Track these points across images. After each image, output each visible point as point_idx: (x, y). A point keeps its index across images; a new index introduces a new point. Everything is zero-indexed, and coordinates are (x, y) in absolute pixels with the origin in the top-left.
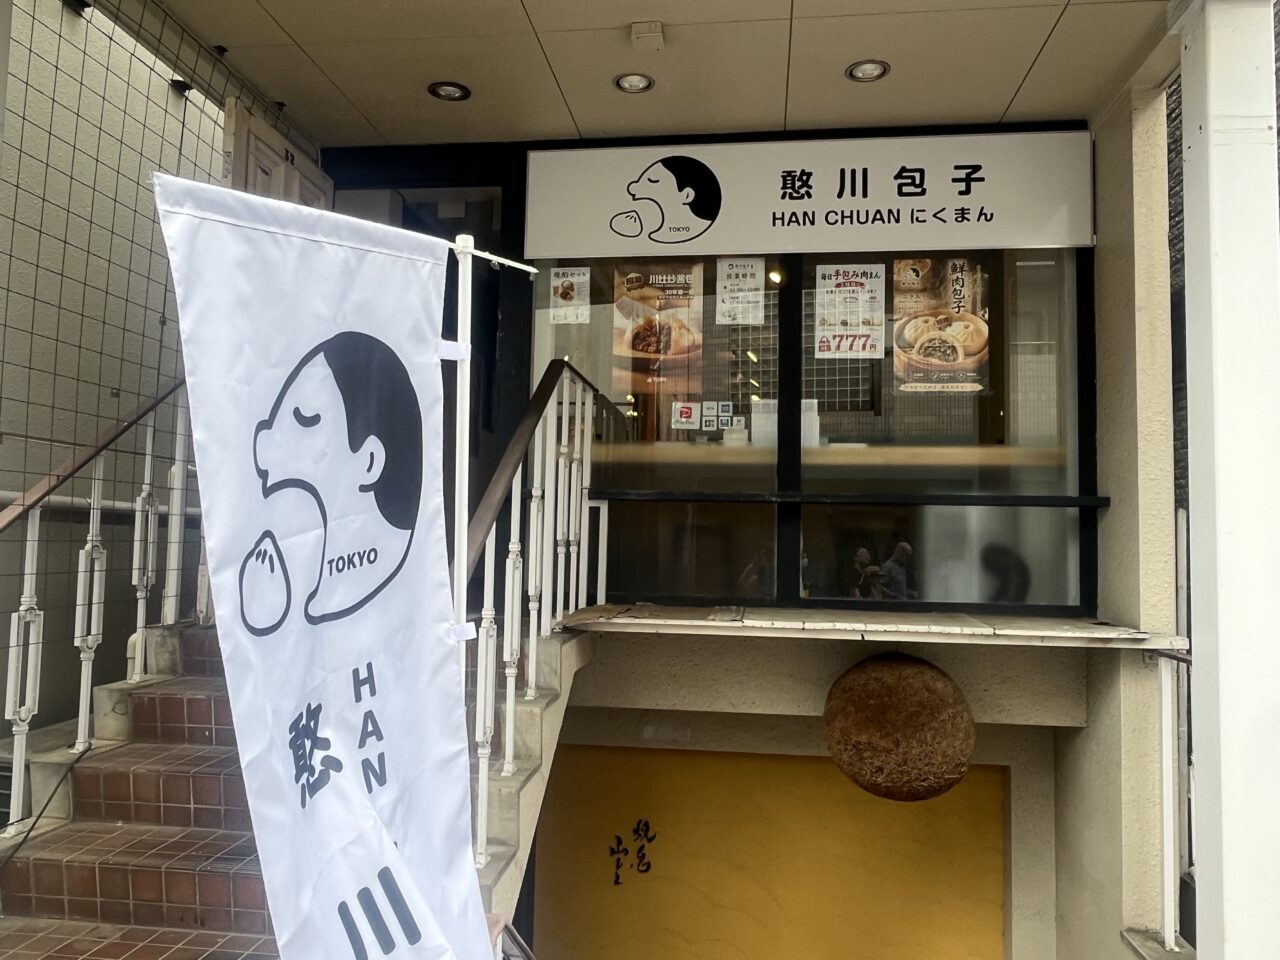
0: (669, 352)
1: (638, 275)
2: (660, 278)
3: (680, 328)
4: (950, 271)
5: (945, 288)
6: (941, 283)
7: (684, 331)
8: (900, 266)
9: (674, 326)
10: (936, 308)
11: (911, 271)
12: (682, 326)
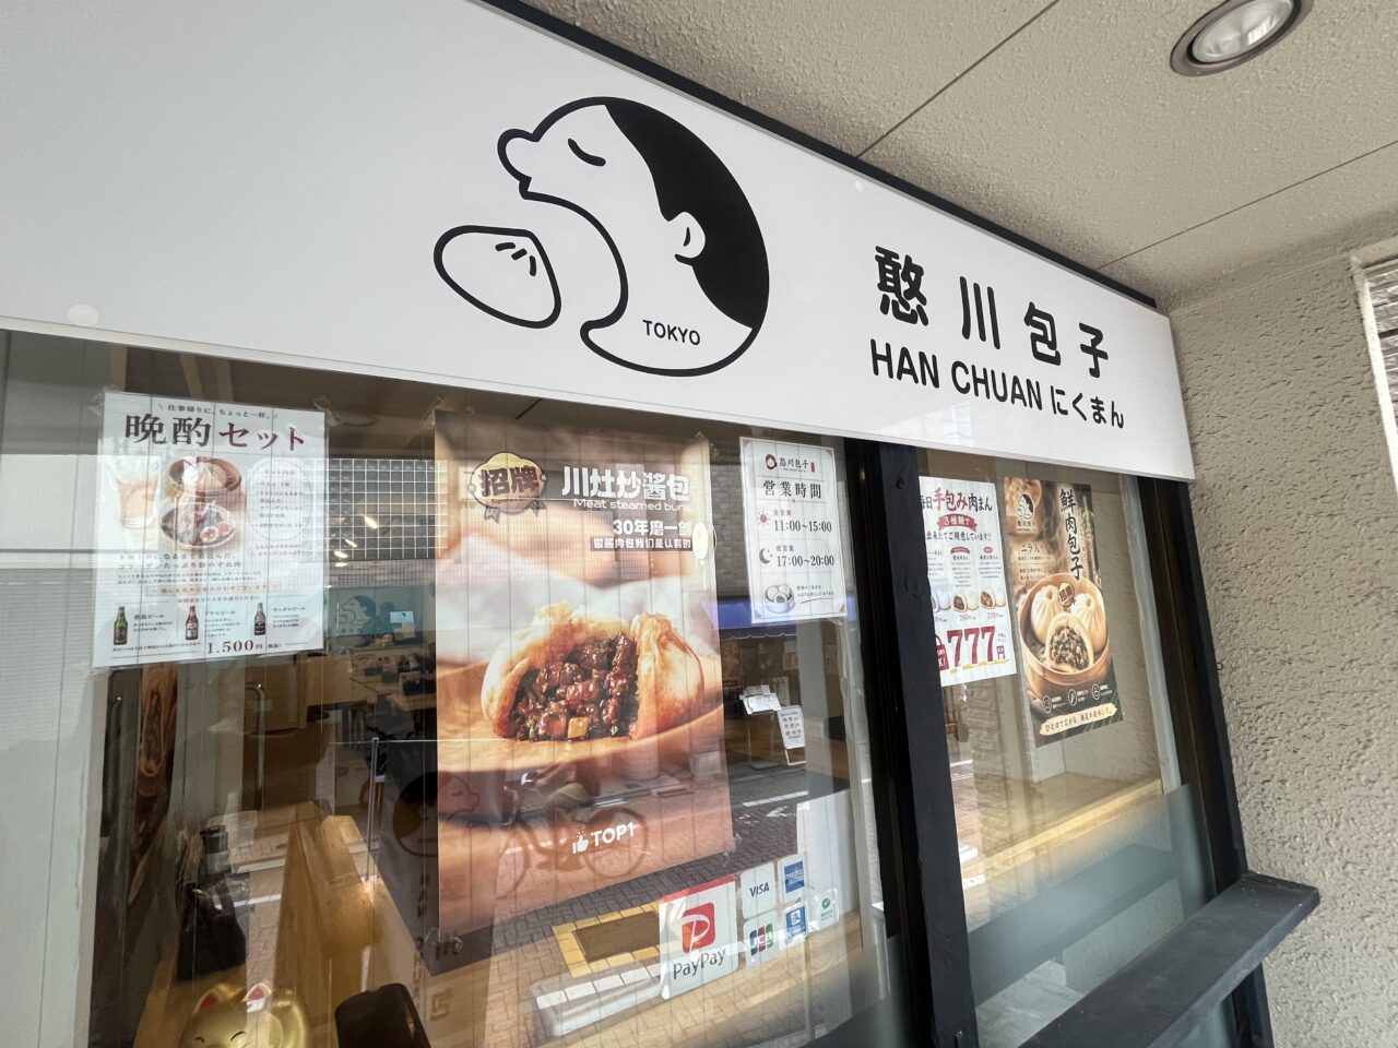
0: (633, 728)
1: (522, 463)
2: (595, 479)
3: (662, 646)
4: (1061, 506)
5: (1060, 534)
6: (1056, 525)
7: (674, 653)
8: (1011, 488)
9: (646, 638)
10: (1056, 570)
11: (1023, 498)
12: (667, 638)
